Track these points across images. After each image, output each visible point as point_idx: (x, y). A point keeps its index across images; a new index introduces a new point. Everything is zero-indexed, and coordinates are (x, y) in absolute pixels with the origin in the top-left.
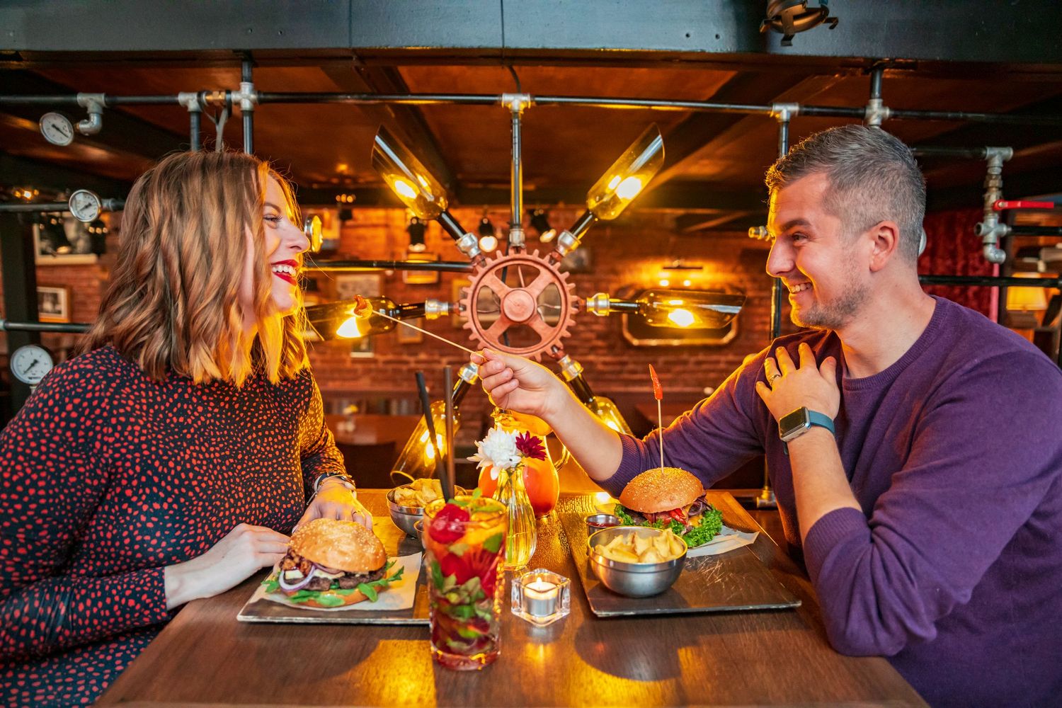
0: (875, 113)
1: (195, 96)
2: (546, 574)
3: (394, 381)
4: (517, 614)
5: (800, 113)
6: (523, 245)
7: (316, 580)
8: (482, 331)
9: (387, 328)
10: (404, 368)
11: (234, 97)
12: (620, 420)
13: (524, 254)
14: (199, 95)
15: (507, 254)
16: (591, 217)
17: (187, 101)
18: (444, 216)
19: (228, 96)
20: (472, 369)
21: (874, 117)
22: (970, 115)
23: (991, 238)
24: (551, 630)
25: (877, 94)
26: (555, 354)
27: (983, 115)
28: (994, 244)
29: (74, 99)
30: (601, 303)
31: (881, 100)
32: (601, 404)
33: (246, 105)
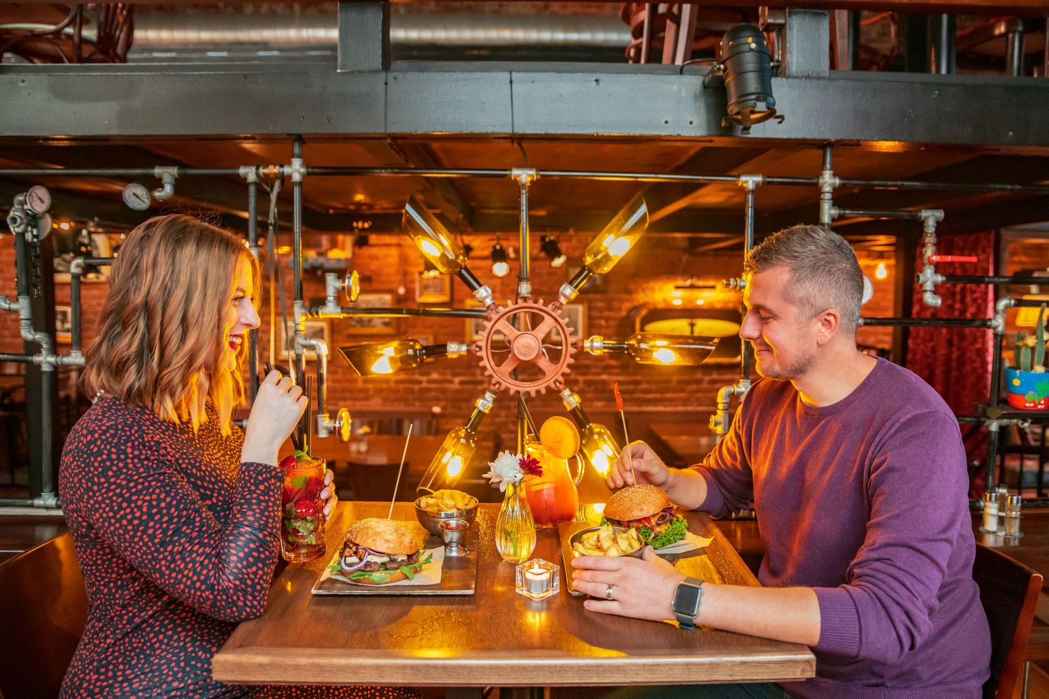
0: (826, 183)
1: (254, 169)
2: (542, 563)
3: (406, 401)
4: (520, 592)
5: (764, 183)
6: (530, 296)
7: (368, 564)
8: (495, 368)
9: (414, 365)
10: (416, 387)
11: (287, 170)
12: (613, 444)
13: (530, 303)
14: (257, 168)
15: (516, 303)
16: (586, 272)
17: (247, 174)
18: (464, 272)
19: (281, 170)
20: (487, 401)
21: (826, 185)
22: (906, 183)
23: (929, 286)
24: (545, 604)
25: (828, 166)
26: (557, 387)
27: (917, 184)
28: (931, 291)
29: (151, 171)
30: (595, 344)
31: (832, 172)
32: (597, 430)
33: (297, 177)
